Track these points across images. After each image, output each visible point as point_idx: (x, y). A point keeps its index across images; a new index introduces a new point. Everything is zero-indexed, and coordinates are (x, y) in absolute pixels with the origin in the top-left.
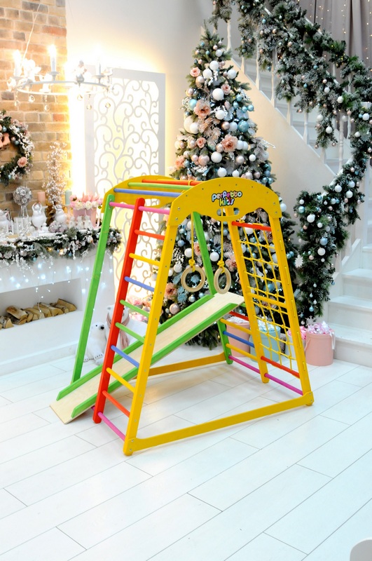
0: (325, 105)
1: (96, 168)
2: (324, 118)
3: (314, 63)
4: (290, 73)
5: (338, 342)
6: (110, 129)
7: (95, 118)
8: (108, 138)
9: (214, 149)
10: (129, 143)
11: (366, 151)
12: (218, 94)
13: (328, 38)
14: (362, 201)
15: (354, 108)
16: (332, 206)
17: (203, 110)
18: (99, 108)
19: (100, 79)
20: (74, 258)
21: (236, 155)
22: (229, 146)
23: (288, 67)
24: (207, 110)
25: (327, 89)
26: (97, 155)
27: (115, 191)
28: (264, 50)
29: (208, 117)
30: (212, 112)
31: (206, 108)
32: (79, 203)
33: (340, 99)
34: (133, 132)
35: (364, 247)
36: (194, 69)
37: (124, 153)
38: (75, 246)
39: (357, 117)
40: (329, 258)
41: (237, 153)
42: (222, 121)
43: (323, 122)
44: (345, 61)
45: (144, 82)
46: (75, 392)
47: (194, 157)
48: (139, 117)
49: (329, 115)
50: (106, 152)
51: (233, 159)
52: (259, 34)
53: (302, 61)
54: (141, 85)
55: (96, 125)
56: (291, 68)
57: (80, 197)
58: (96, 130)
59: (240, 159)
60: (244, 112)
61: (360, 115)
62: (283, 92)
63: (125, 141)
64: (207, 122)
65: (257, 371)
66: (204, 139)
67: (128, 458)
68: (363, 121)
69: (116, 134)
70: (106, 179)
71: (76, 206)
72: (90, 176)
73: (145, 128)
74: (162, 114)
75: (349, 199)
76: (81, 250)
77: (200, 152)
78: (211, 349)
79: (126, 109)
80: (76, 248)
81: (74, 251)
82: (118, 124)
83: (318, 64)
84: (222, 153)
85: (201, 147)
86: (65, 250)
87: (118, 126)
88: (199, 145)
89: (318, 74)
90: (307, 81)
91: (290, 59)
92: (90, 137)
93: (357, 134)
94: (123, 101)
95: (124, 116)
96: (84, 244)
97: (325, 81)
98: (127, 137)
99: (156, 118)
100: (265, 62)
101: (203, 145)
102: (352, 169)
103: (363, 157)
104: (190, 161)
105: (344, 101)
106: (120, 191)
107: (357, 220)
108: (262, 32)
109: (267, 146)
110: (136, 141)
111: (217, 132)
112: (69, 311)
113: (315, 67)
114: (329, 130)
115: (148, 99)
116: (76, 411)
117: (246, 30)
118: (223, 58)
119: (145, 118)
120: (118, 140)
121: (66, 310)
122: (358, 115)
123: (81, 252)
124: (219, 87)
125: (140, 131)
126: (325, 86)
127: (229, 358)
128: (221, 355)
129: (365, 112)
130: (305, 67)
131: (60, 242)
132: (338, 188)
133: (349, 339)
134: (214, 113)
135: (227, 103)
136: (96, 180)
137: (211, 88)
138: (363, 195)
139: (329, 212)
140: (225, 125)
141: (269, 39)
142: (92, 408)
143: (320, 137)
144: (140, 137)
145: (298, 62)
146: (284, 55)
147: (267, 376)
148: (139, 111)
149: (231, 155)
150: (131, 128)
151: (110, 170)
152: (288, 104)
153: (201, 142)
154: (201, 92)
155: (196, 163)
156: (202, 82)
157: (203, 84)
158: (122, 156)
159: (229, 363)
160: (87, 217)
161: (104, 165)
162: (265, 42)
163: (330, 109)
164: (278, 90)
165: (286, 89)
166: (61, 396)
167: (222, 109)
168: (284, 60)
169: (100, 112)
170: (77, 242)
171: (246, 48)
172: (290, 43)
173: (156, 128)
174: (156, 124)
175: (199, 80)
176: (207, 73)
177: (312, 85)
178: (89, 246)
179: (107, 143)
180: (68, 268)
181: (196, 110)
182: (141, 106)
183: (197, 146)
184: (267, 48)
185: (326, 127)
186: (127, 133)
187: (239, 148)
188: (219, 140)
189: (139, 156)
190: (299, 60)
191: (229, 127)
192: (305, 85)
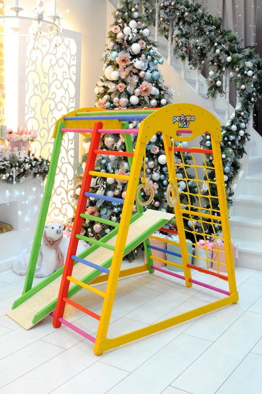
0: (215, 64)
1: (26, 107)
2: (215, 74)
3: (206, 30)
4: (186, 38)
5: (241, 253)
6: (39, 75)
7: (27, 64)
8: (37, 83)
9: (132, 93)
10: (53, 89)
11: (250, 100)
12: (136, 48)
13: (208, 15)
14: (249, 140)
15: (241, 66)
16: (231, 141)
17: (124, 61)
18: (30, 56)
19: (55, 20)
20: (15, 182)
21: (150, 99)
22: (146, 91)
23: (184, 33)
24: (127, 60)
25: (218, 51)
26: (28, 96)
27: (65, 119)
28: (164, 19)
29: (127, 66)
30: (131, 62)
31: (127, 59)
32: (16, 135)
33: (229, 59)
34: (57, 79)
35: (247, 178)
36: (115, 27)
37: (48, 97)
38: (14, 172)
39: (242, 73)
40: (230, 184)
41: (151, 97)
42: (140, 71)
43: (214, 77)
44: (222, 34)
45: (65, 38)
46: (30, 300)
47: (116, 99)
48: (61, 67)
49: (219, 72)
50: (35, 94)
51: (148, 102)
52: (160, 6)
53: (196, 28)
54: (63, 40)
55: (27, 70)
56: (186, 33)
57: (15, 130)
58: (28, 74)
59: (154, 102)
60: (155, 65)
61: (245, 72)
62: (180, 52)
63: (49, 86)
64: (128, 70)
65: (183, 278)
66: (124, 84)
67: (99, 358)
68: (248, 76)
69: (43, 80)
70: (34, 117)
71: (14, 137)
72: (22, 114)
73: (65, 77)
74: (78, 66)
75: (241, 137)
76: (19, 176)
77: (120, 95)
78: (130, 262)
79: (51, 60)
80: (16, 173)
81: (14, 177)
82: (45, 71)
83: (210, 31)
84: (139, 97)
85: (121, 91)
86: (8, 175)
87: (44, 73)
88: (119, 89)
89: (210, 38)
90: (201, 44)
91: (186, 27)
92: (22, 81)
93: (243, 87)
94: (49, 52)
95: (50, 65)
96: (22, 170)
97: (216, 44)
98: (52, 83)
99: (74, 69)
100: (165, 28)
101: (123, 90)
102: (242, 113)
103: (249, 105)
104: (112, 102)
105: (232, 60)
106: (71, 119)
107: (244, 154)
108: (162, 4)
109: (173, 94)
110: (58, 87)
111: (135, 79)
112: (7, 231)
113: (208, 33)
114: (219, 83)
115: (68, 52)
116: (36, 317)
117: (147, 3)
118: (139, 19)
119: (65, 68)
120: (44, 85)
121: (4, 230)
122: (243, 72)
123: (19, 178)
124: (137, 42)
125: (61, 79)
126: (216, 48)
127: (151, 268)
128: (145, 265)
129: (249, 70)
130: (198, 33)
131: (3, 167)
132: (234, 128)
133: (248, 249)
134: (132, 64)
135: (143, 56)
136: (27, 117)
137: (130, 43)
138: (249, 135)
139: (229, 146)
140: (142, 74)
141: (168, 10)
142: (50, 314)
143: (210, 89)
144: (62, 85)
145: (194, 29)
146: (181, 23)
147: (191, 281)
148: (61, 62)
149: (146, 99)
150: (55, 76)
151: (38, 110)
152: (182, 63)
153: (121, 86)
154: (122, 45)
155: (117, 105)
156: (123, 37)
157: (123, 39)
158: (47, 99)
159: (151, 273)
160: (23, 148)
161: (33, 106)
162: (165, 13)
163: (220, 67)
164: (175, 51)
165: (182, 51)
166: (16, 305)
167: (139, 60)
168: (181, 27)
169: (31, 60)
170: (17, 168)
171: (148, 17)
172: (186, 14)
173: (74, 78)
174: (74, 74)
175: (120, 35)
176: (127, 30)
177: (204, 48)
178: (26, 173)
179: (36, 86)
180: (7, 192)
181: (118, 60)
182: (62, 58)
183: (118, 90)
184: (166, 17)
185: (216, 81)
186: (51, 80)
187: (153, 93)
188: (138, 85)
189: (60, 100)
190: (195, 27)
191: (145, 75)
192: (199, 48)
